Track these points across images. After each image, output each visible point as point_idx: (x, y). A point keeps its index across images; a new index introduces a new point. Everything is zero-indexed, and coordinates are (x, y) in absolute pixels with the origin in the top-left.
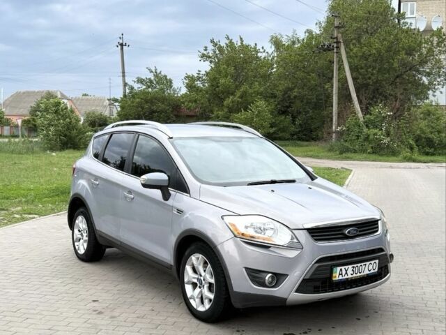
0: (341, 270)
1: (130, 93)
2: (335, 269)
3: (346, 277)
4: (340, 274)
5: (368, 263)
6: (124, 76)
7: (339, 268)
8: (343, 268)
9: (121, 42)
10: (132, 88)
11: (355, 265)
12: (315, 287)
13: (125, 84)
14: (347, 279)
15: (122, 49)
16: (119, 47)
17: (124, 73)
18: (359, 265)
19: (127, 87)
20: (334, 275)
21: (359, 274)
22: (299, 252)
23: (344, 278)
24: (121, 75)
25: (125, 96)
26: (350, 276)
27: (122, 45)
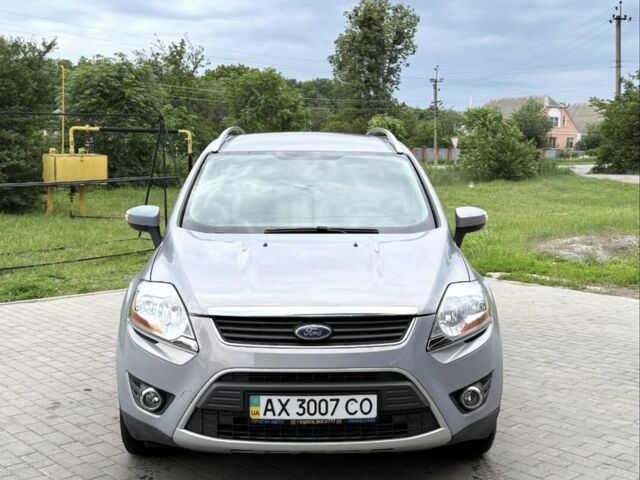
0: (270, 401)
1: (627, 94)
2: (253, 399)
3: (284, 416)
4: (267, 410)
5: (343, 399)
6: (619, 67)
7: (264, 399)
8: (275, 399)
9: (617, 13)
10: (630, 85)
11: (307, 398)
12: (220, 426)
13: (620, 80)
14: (287, 422)
15: (619, 25)
16: (615, 22)
17: (619, 61)
18: (318, 398)
19: (623, 84)
20: (252, 409)
21: (318, 416)
22: (191, 356)
23: (277, 417)
24: (614, 64)
25: (618, 98)
26: (293, 416)
27: (619, 19)
